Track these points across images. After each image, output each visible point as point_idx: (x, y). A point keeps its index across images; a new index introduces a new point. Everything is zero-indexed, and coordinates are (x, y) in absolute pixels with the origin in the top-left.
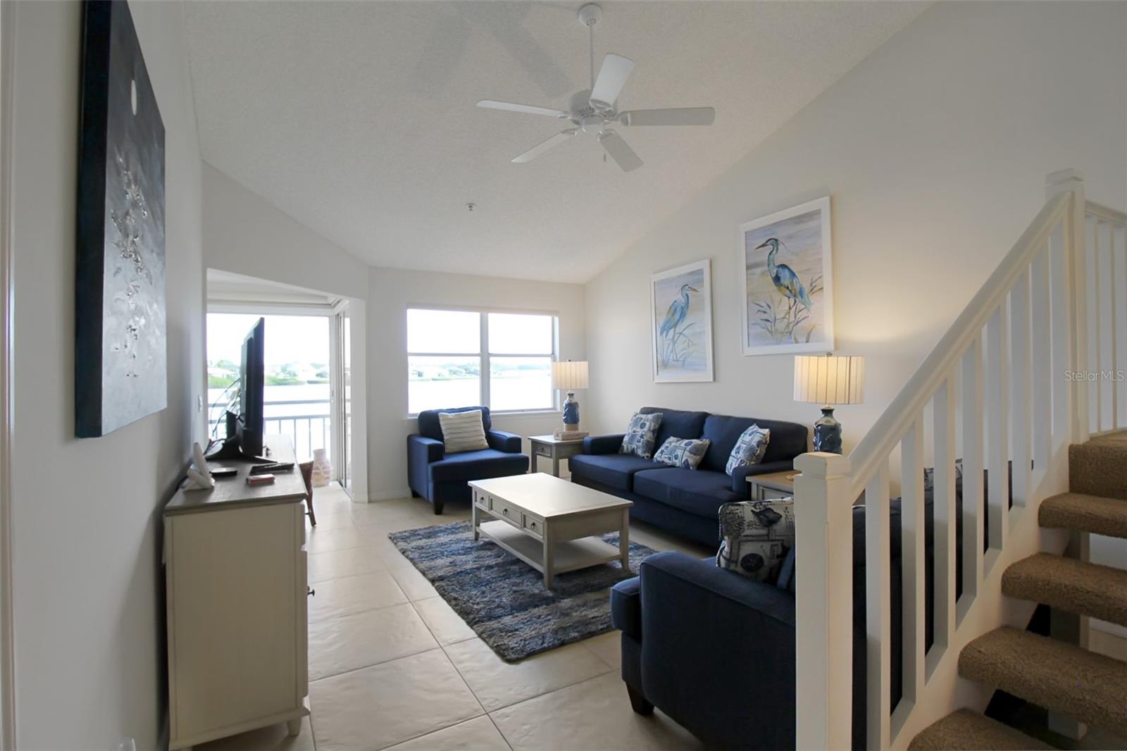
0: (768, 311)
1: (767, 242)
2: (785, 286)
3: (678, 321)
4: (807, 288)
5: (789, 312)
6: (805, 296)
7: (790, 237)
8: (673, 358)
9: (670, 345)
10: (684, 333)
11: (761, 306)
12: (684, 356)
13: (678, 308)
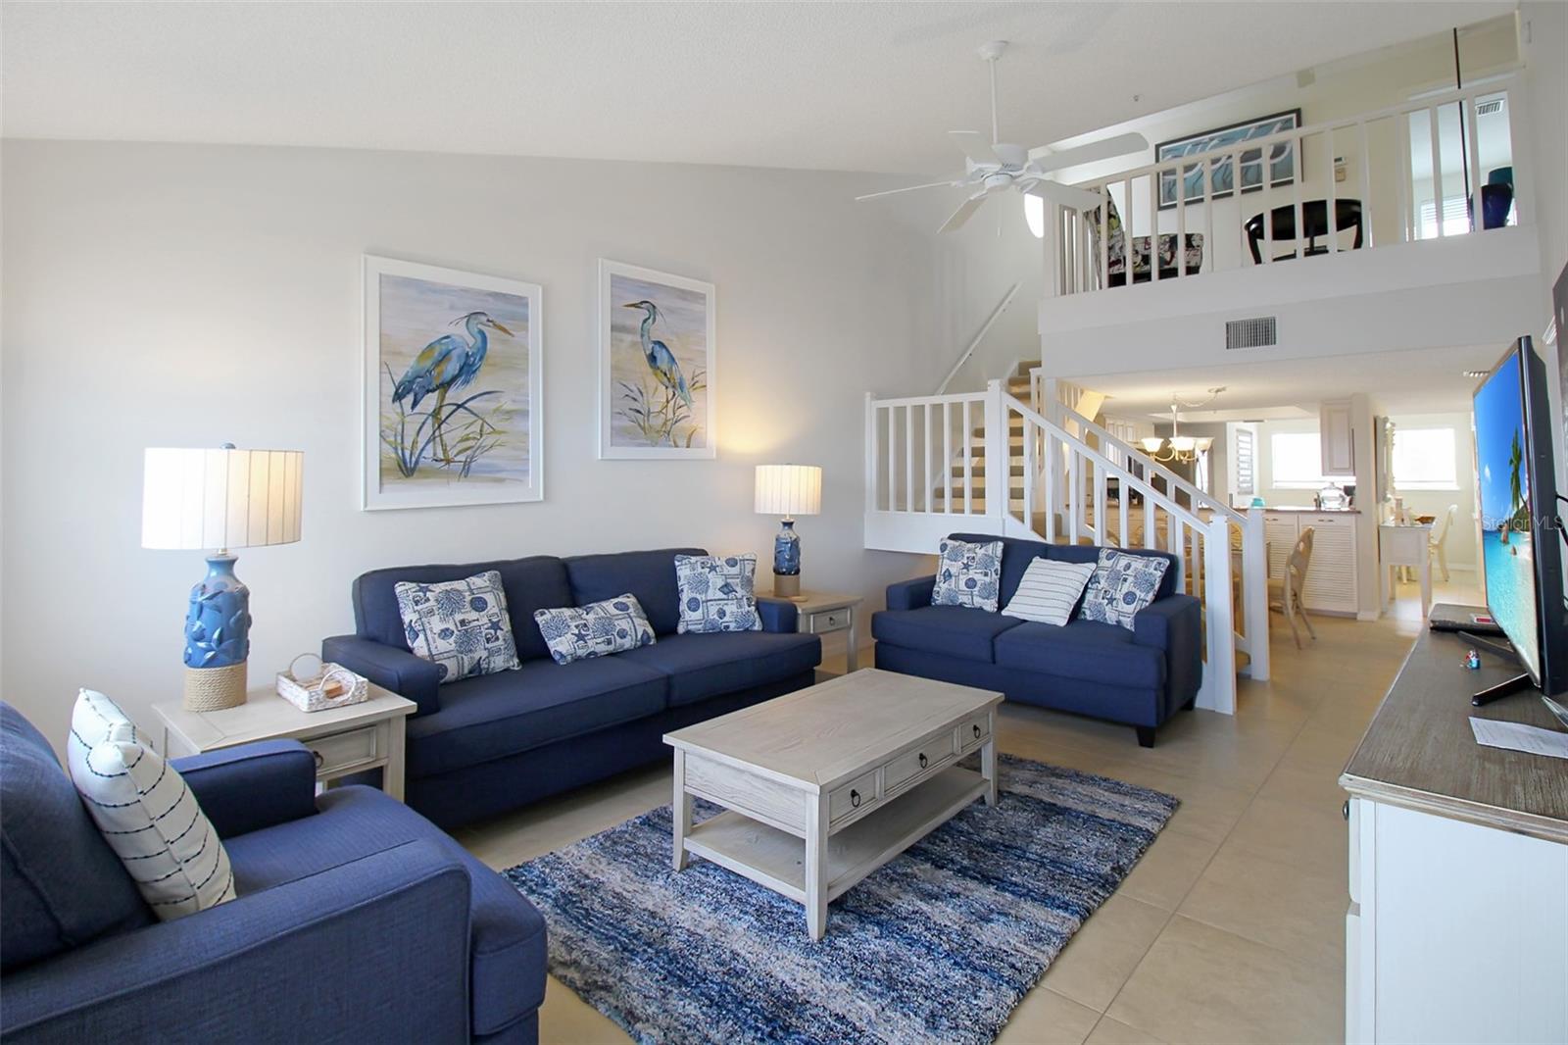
0: (639, 398)
1: (642, 303)
2: (661, 371)
3: (454, 379)
5: (667, 406)
6: (685, 390)
8: (435, 454)
9: (426, 425)
10: (466, 405)
11: (632, 391)
12: (469, 452)
13: (454, 354)
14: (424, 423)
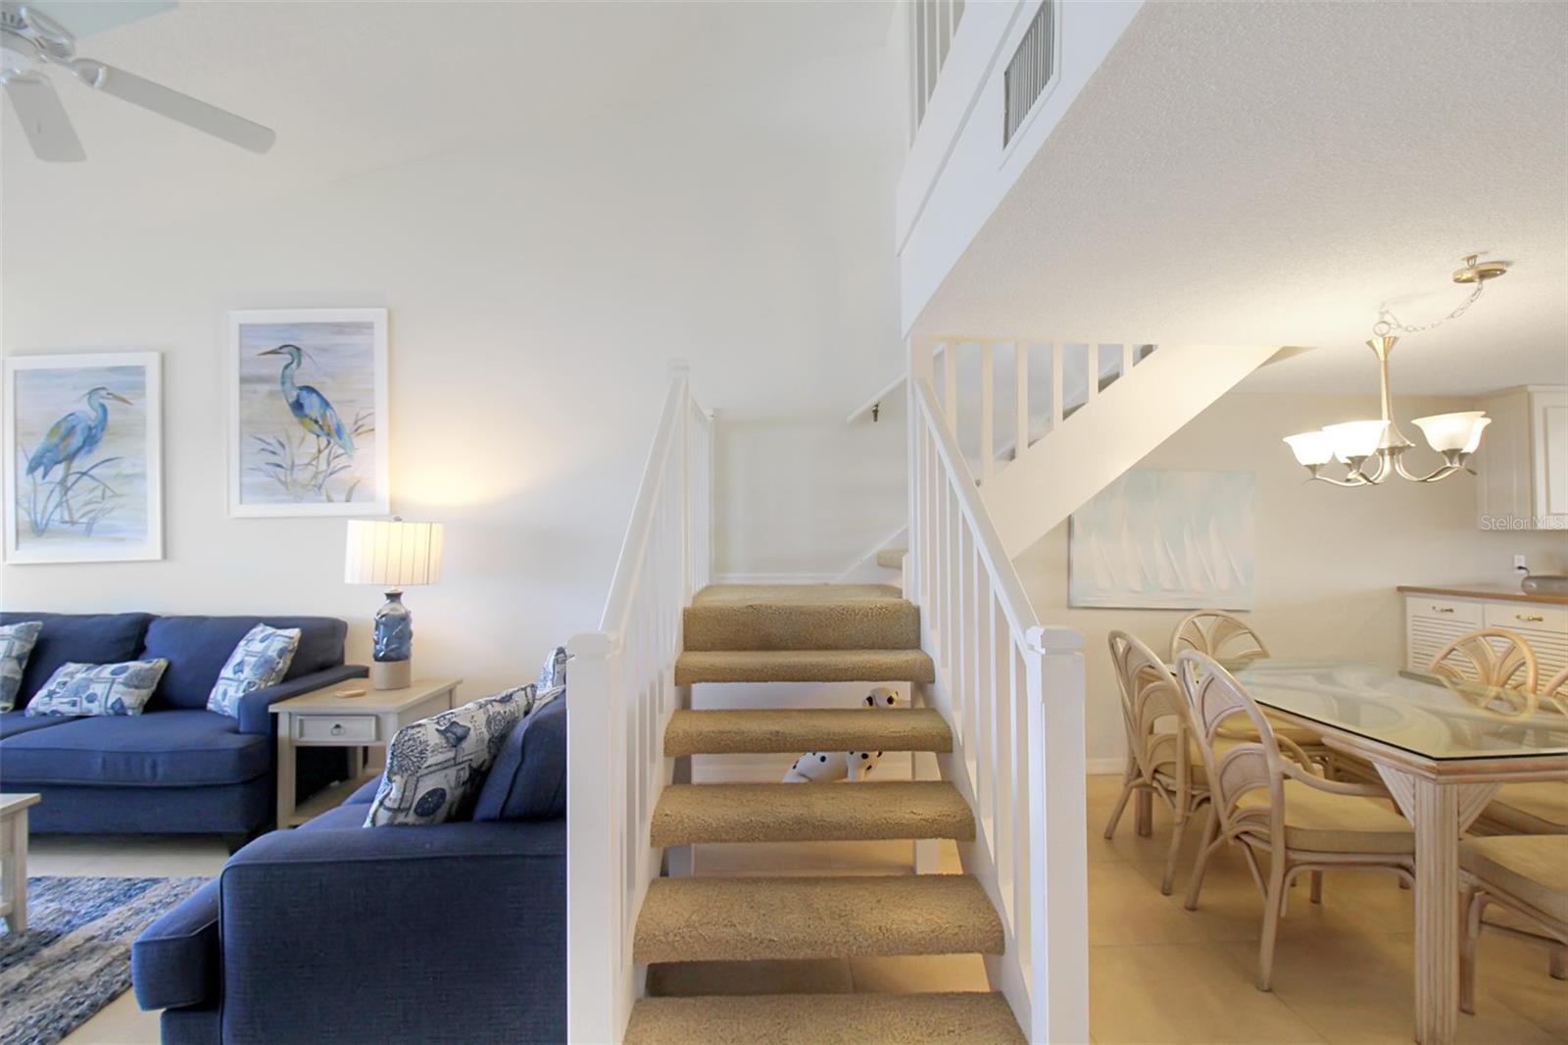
0: (278, 448)
1: (281, 348)
2: (311, 419)
3: (79, 450)
4: (348, 427)
5: (318, 457)
6: (345, 436)
7: (324, 350)
8: (62, 517)
9: (54, 494)
10: (93, 472)
11: (268, 444)
12: (91, 515)
13: (79, 428)
14: (52, 491)
